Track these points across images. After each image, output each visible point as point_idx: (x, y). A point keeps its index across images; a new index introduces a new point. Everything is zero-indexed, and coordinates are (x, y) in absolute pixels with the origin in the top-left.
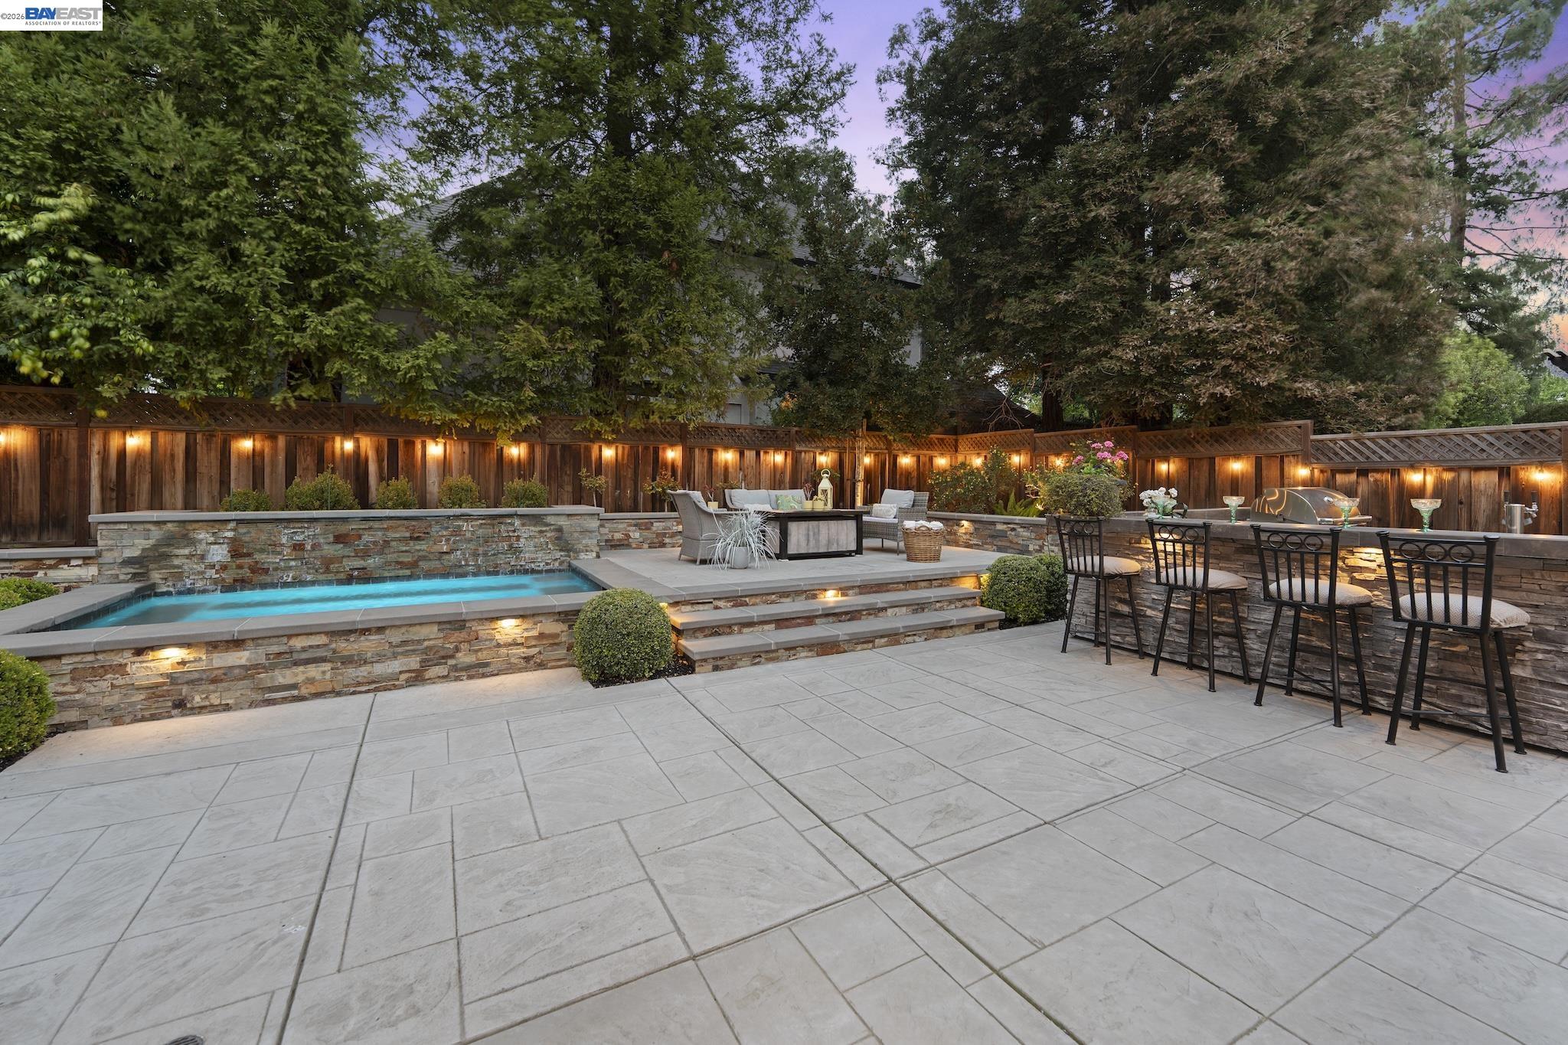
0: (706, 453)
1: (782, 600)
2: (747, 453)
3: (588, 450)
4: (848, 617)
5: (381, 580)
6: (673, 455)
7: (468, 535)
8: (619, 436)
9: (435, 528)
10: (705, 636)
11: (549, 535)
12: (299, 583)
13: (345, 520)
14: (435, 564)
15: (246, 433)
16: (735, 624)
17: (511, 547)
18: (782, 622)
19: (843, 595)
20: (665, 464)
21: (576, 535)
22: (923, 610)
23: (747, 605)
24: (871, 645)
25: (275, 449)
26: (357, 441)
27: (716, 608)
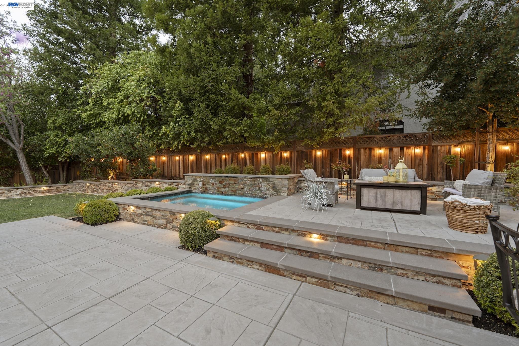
0: (367, 151)
1: (283, 232)
2: (394, 149)
3: (311, 153)
4: (308, 254)
5: (228, 195)
6: (349, 152)
7: (248, 183)
8: (321, 146)
9: (240, 181)
10: (228, 240)
11: (271, 185)
12: (212, 193)
13: (221, 177)
14: (240, 192)
15: (224, 154)
16: (241, 238)
17: (259, 188)
18: (265, 245)
19: (323, 239)
20: (345, 157)
21: (280, 186)
22: (381, 270)
23: (263, 230)
24: (304, 279)
25: (229, 157)
26: (245, 154)
27: (249, 227)
